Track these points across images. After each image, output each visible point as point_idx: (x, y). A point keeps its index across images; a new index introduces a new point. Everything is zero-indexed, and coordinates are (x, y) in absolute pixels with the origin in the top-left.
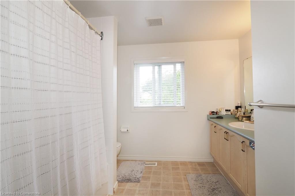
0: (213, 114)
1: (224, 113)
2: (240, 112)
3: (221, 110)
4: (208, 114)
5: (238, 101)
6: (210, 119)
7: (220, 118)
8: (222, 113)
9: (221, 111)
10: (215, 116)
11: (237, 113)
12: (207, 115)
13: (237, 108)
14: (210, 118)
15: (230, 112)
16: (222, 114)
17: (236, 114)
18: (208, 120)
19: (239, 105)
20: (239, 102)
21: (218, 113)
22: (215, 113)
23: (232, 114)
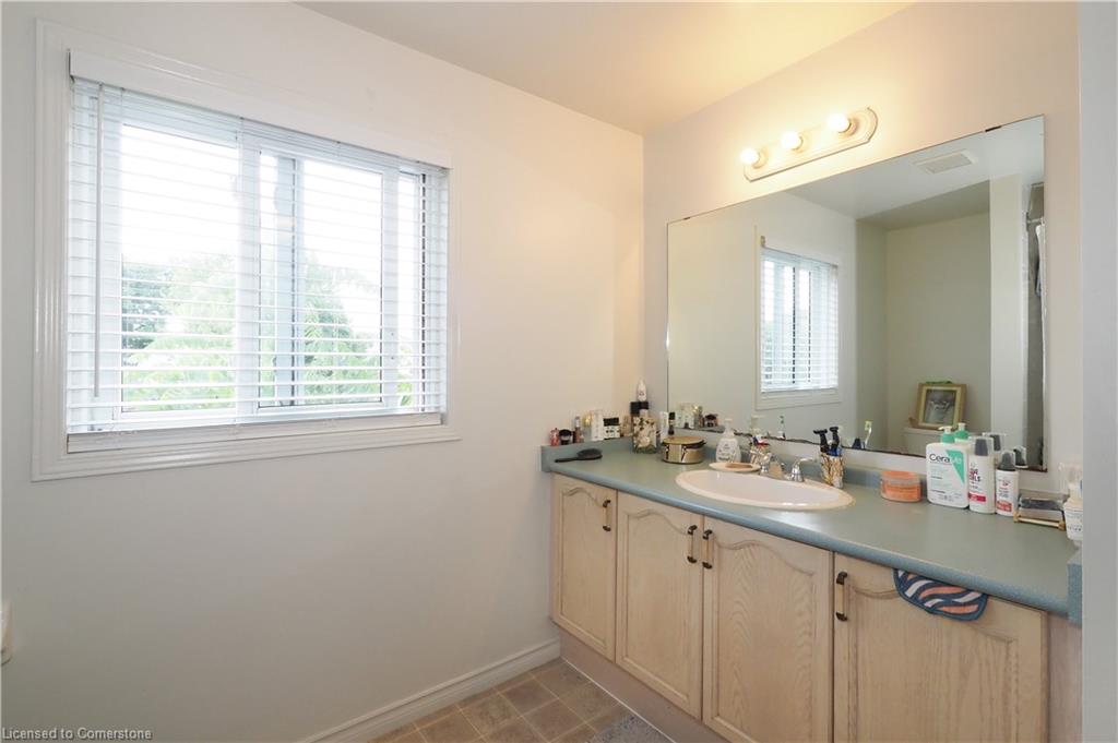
0: (564, 443)
1: (599, 433)
2: (652, 424)
3: (591, 420)
4: (544, 445)
5: (639, 383)
6: (551, 466)
7: (591, 455)
8: (594, 434)
9: (590, 426)
10: (571, 450)
11: (641, 429)
12: (542, 448)
13: (637, 407)
14: (557, 461)
15: (617, 428)
16: (594, 440)
17: (636, 435)
18: (547, 470)
19: (643, 399)
20: (642, 388)
21: (582, 437)
22: (571, 438)
23: (622, 436)
